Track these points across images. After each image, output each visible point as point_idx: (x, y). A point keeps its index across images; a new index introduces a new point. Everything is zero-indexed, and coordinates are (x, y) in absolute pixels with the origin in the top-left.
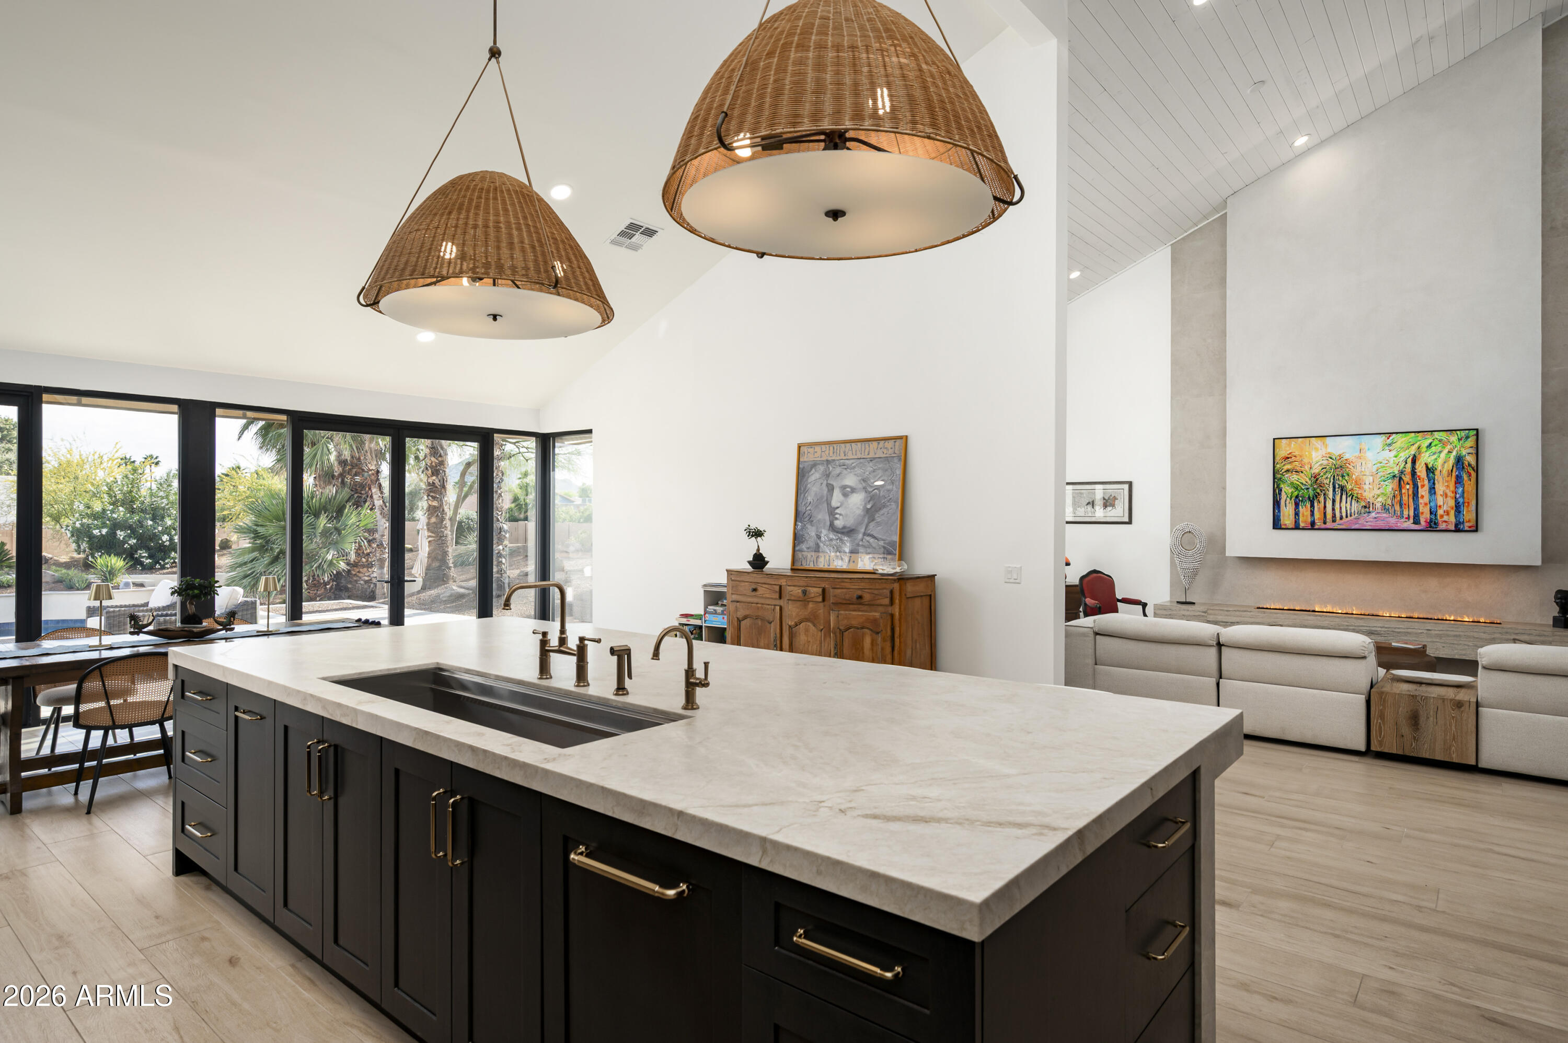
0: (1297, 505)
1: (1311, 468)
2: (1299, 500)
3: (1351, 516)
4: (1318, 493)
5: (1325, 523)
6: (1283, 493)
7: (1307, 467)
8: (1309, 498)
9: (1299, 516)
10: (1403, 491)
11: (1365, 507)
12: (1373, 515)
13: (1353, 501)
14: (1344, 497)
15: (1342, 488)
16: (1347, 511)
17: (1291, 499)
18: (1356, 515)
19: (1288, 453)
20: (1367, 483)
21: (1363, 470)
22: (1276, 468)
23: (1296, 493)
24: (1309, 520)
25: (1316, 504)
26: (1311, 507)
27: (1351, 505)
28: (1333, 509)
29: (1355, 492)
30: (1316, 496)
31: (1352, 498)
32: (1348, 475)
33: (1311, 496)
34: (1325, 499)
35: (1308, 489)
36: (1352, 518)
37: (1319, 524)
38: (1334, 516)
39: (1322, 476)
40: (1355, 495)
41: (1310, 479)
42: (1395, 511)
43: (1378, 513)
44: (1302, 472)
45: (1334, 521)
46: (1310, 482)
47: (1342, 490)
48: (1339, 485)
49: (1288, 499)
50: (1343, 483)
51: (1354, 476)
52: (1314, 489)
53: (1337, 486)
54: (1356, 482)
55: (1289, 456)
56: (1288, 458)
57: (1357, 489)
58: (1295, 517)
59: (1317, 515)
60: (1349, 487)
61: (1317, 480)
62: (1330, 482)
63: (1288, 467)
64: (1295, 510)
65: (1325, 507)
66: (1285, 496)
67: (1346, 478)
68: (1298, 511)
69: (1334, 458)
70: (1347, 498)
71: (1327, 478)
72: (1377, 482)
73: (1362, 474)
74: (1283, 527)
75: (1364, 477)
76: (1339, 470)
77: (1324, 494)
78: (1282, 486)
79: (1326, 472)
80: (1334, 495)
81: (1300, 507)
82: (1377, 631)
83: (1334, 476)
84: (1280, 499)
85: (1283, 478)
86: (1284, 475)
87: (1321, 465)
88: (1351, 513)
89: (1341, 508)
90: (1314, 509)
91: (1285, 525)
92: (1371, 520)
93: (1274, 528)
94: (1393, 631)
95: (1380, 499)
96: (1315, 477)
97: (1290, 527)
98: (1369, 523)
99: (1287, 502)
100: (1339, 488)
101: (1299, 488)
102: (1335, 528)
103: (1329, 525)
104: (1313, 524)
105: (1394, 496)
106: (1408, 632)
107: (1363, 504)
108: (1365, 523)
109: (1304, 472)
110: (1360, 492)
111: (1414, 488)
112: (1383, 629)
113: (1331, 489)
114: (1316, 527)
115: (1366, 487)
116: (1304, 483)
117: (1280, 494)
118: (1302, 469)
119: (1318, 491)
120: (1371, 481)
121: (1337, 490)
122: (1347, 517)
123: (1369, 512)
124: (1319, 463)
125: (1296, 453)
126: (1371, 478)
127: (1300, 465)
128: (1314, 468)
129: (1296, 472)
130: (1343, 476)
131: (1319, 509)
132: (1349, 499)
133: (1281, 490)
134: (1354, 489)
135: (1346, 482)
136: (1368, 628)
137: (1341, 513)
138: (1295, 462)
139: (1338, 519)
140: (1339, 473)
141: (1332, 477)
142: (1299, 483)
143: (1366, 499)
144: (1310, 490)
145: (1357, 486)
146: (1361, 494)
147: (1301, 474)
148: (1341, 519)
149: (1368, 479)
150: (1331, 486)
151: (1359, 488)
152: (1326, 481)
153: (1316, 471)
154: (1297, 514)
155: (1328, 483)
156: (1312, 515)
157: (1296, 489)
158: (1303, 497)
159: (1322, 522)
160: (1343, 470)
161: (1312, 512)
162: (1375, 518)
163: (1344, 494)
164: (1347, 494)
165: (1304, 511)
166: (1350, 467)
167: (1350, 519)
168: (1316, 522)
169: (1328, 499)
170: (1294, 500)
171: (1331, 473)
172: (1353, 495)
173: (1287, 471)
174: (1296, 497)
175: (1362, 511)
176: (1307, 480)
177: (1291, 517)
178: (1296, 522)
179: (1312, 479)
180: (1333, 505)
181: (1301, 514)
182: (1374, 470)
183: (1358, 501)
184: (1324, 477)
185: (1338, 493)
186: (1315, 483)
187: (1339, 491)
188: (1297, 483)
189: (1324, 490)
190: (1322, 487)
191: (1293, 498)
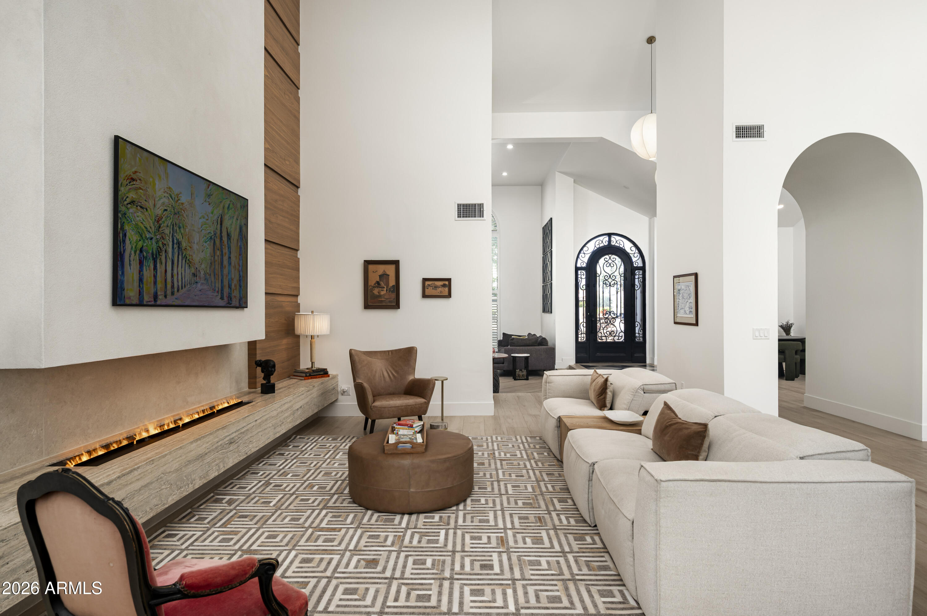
0: (141, 263)
1: (155, 205)
2: (143, 256)
3: (185, 286)
4: (160, 249)
5: (166, 296)
6: (127, 242)
7: (151, 203)
8: (153, 254)
9: (143, 284)
10: (216, 258)
11: (194, 275)
12: (199, 286)
13: (186, 265)
14: (180, 257)
15: (179, 245)
16: (182, 279)
17: (135, 252)
18: (188, 286)
19: (134, 170)
20: (196, 242)
21: (193, 223)
22: (120, 193)
23: (140, 244)
24: (152, 291)
25: (158, 265)
26: (154, 269)
27: (185, 270)
28: (172, 276)
29: (188, 252)
30: (159, 253)
31: (186, 261)
32: (183, 227)
33: (154, 252)
34: (166, 258)
35: (151, 239)
38: (173, 287)
39: (164, 222)
40: (188, 257)
41: (154, 223)
42: (212, 281)
43: (202, 284)
44: (147, 210)
45: (173, 294)
46: (153, 227)
47: (179, 247)
48: (177, 239)
49: (133, 252)
50: (179, 237)
52: (157, 242)
53: (175, 241)
54: (188, 238)
55: (133, 176)
56: (133, 180)
58: (140, 286)
59: (160, 285)
60: (184, 245)
61: (159, 227)
62: (170, 233)
63: (132, 195)
64: (140, 274)
65: (166, 271)
66: (130, 247)
67: (182, 231)
68: (143, 275)
69: (173, 197)
70: (182, 260)
71: (168, 226)
72: (201, 241)
73: (192, 228)
74: (128, 302)
75: (194, 233)
76: (177, 216)
77: (166, 251)
78: (126, 227)
79: (168, 217)
80: (173, 254)
81: (144, 268)
83: (173, 225)
84: (124, 251)
85: (128, 214)
86: (128, 209)
87: (163, 204)
88: (185, 282)
89: (178, 274)
90: (156, 272)
91: (129, 298)
92: (198, 293)
93: (115, 303)
95: (203, 266)
96: (158, 222)
97: (134, 303)
98: (197, 298)
99: (132, 258)
100: (176, 243)
101: (144, 236)
102: (173, 303)
103: (168, 299)
104: (156, 297)
105: (211, 263)
107: (193, 270)
108: (194, 297)
109: (148, 209)
110: (191, 254)
111: (221, 255)
113: (171, 244)
114: (159, 303)
115: (195, 247)
116: (148, 228)
117: (124, 242)
118: (147, 204)
119: (161, 245)
120: (198, 239)
121: (175, 246)
122: (182, 288)
123: (197, 283)
124: (162, 201)
125: (141, 175)
126: (198, 236)
127: (145, 198)
128: (157, 206)
129: (141, 207)
130: (180, 228)
131: (161, 273)
132: (184, 261)
133: (125, 235)
134: (188, 248)
135: (182, 237)
137: (178, 281)
138: (141, 191)
139: (176, 290)
140: (177, 222)
141: (172, 227)
142: (144, 228)
143: (195, 264)
144: (154, 241)
145: (189, 245)
146: (192, 256)
147: (146, 213)
148: (178, 290)
149: (196, 238)
150: (171, 240)
151: (191, 247)
152: (167, 231)
153: (159, 212)
154: (141, 280)
155: (168, 234)
156: (155, 283)
157: (141, 236)
158: (147, 252)
159: (163, 293)
160: (180, 218)
161: (155, 277)
162: (200, 291)
163: (180, 253)
164: (182, 254)
165: (148, 274)
166: (185, 215)
167: (184, 290)
168: (159, 293)
169: (168, 260)
170: (139, 255)
171: (171, 220)
172: (186, 257)
173: (132, 202)
174: (141, 251)
175: (193, 281)
176: (152, 224)
177: (136, 284)
178: (140, 293)
179: (156, 223)
180: (172, 270)
181: (145, 281)
182: (200, 226)
183: (190, 266)
184: (165, 225)
185: (176, 250)
186: (159, 231)
187: (177, 248)
188: (142, 226)
189: (165, 245)
190: (163, 239)
191: (138, 252)
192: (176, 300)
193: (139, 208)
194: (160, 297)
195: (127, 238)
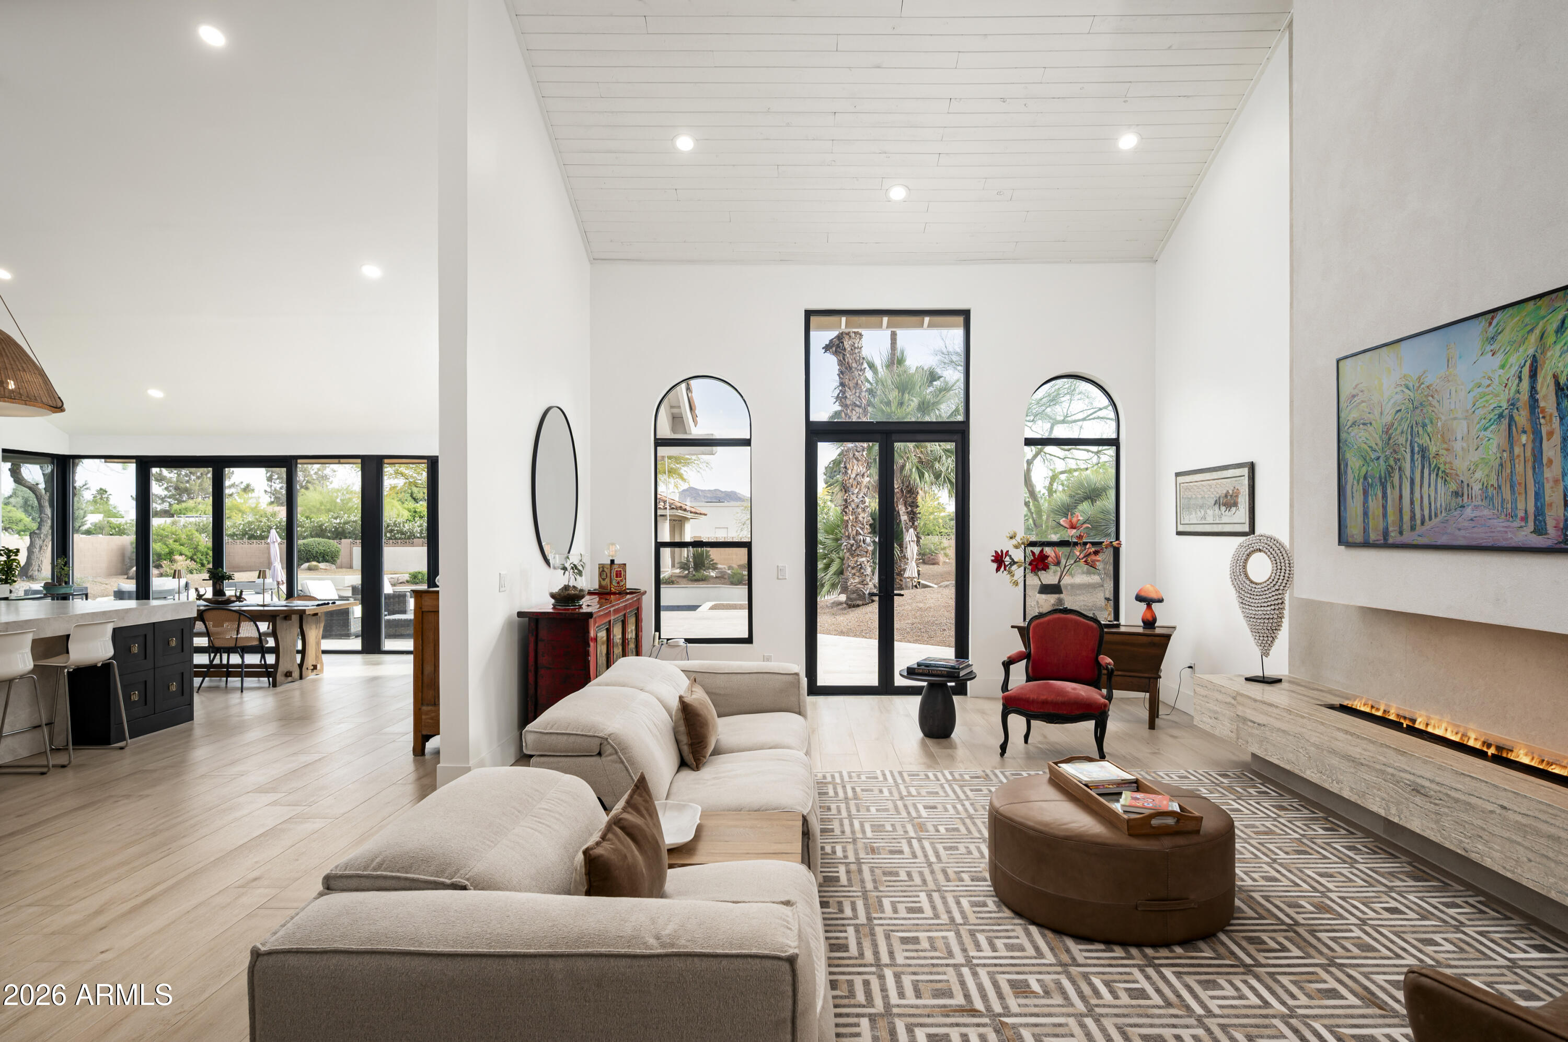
0: (1365, 493)
1: (1381, 413)
2: (1368, 483)
3: (1436, 515)
4: (1392, 468)
5: (1401, 533)
6: (1349, 471)
7: (1377, 413)
8: (1380, 478)
9: (1368, 518)
10: (1517, 451)
11: (1456, 494)
12: (1469, 512)
13: (1439, 480)
14: (1426, 472)
15: (1423, 451)
16: (1430, 504)
17: (1359, 483)
18: (1443, 514)
19: (1354, 386)
20: (1459, 438)
21: (1453, 407)
22: (1341, 421)
23: (1364, 470)
24: (1381, 527)
25: (1389, 491)
26: (1383, 498)
27: (1436, 489)
28: (1412, 502)
29: (1442, 460)
30: (1389, 473)
31: (1437, 475)
32: (1432, 423)
33: (1383, 475)
34: (1401, 477)
35: (1378, 458)
36: (1438, 519)
37: (1394, 537)
38: (1413, 518)
39: (1396, 429)
40: (1442, 467)
41: (1381, 437)
42: (1503, 501)
43: (1477, 506)
45: (1413, 528)
46: (1380, 443)
47: (1423, 457)
48: (1419, 445)
49: (1355, 482)
50: (1424, 440)
51: (1439, 424)
52: (1386, 461)
53: (1416, 449)
54: (1442, 436)
55: (1354, 392)
56: (1354, 396)
57: (1445, 452)
58: (1364, 522)
59: (1392, 517)
60: (1433, 449)
61: (1389, 439)
62: (1407, 441)
63: (1355, 415)
64: (1364, 506)
65: (1401, 497)
66: (1352, 477)
67: (1429, 429)
68: (1368, 506)
69: (1411, 386)
70: (1430, 474)
71: (1402, 432)
72: (1474, 433)
73: (1452, 416)
74: (1350, 540)
75: (1455, 422)
76: (1418, 411)
77: (1400, 469)
78: (1348, 455)
79: (1402, 419)
80: (1413, 471)
81: (1370, 497)
82: (1423, 787)
83: (1412, 427)
84: (1346, 484)
85: (1349, 440)
86: (1350, 434)
87: (1395, 404)
88: (1436, 508)
89: (1422, 497)
90: (1386, 501)
91: (1353, 536)
92: (1466, 524)
93: (1340, 542)
94: (1447, 795)
95: (1479, 474)
96: (1387, 433)
97: (1359, 541)
98: (1463, 533)
99: (1355, 490)
100: (1419, 452)
101: (1368, 458)
102: (1415, 542)
103: (1408, 537)
104: (1386, 533)
105: (1502, 465)
106: (1469, 804)
107: (1453, 487)
108: (1457, 532)
109: (1373, 422)
110: (1448, 460)
111: (1534, 441)
112: (1434, 786)
113: (1408, 457)
114: (1391, 541)
115: (1458, 446)
116: (1374, 446)
117: (1346, 472)
118: (1371, 416)
119: (1392, 462)
120: (1465, 430)
121: (1416, 456)
122: (1430, 519)
123: (1463, 507)
124: (1392, 401)
125: (1364, 385)
126: (1464, 423)
127: (1368, 410)
128: (1385, 413)
129: (1364, 424)
130: (1424, 426)
131: (1393, 500)
132: (1433, 476)
133: (1347, 465)
134: (1440, 453)
135: (1428, 439)
136: (1411, 777)
137: (1422, 509)
138: (1363, 404)
139: (1418, 522)
140: (1419, 419)
141: (1409, 430)
142: (1368, 448)
143: (1457, 475)
144: (1381, 461)
145: (1445, 446)
146: (1450, 463)
147: (1370, 428)
148: (1423, 523)
149: (1461, 428)
150: (1408, 450)
151: (1447, 450)
152: (1402, 440)
153: (1388, 419)
154: (1366, 514)
155: (1404, 444)
156: (1385, 515)
157: (1365, 459)
158: (1373, 477)
159: (1397, 528)
160: (1425, 411)
161: (1384, 507)
162: (1472, 520)
163: (1426, 465)
164: (1430, 465)
165: (1375, 505)
166: (1435, 403)
167: (1435, 521)
168: (1391, 529)
169: (1404, 480)
170: (1363, 484)
171: (1408, 421)
172: (1439, 468)
173: (1354, 423)
174: (1365, 478)
175: (1453, 505)
176: (1378, 439)
177: (1360, 519)
178: (1365, 530)
179: (1384, 436)
180: (1412, 492)
181: (1370, 514)
182: (1470, 405)
183: (1446, 480)
184: (1399, 431)
185: (1418, 464)
186: (1388, 444)
187: (1420, 459)
188: (1366, 447)
189: (1399, 460)
190: (1395, 451)
191: (1361, 480)
192: (1420, 538)
193: (1361, 426)
194: (1392, 534)
195: (1349, 468)
